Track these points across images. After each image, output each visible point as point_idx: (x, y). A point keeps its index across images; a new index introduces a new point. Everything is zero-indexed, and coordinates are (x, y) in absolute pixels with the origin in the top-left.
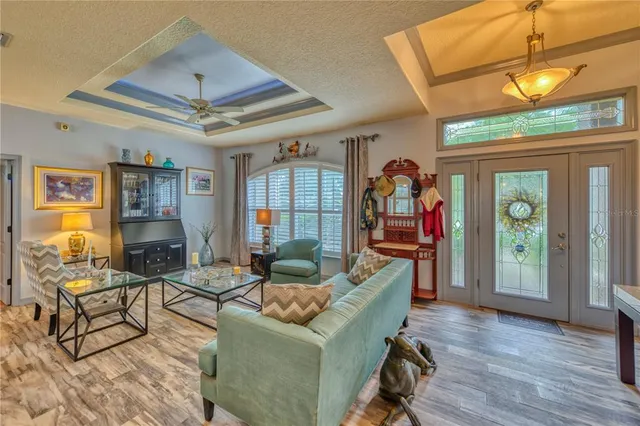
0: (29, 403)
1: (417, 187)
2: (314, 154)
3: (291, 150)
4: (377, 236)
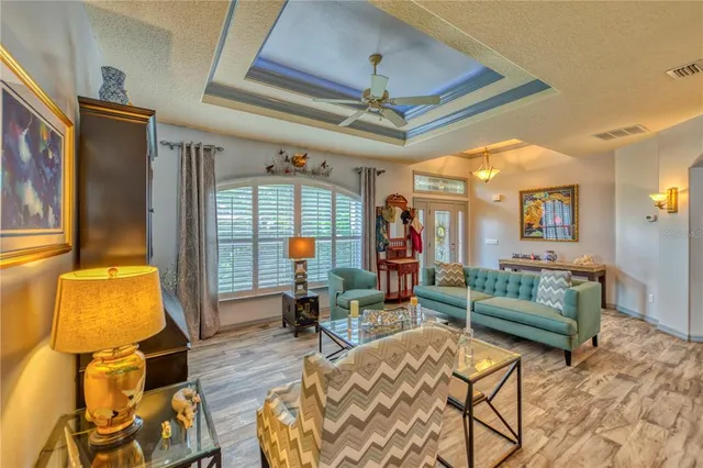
0: (607, 458)
1: (407, 216)
2: (327, 174)
3: (294, 163)
4: (383, 256)
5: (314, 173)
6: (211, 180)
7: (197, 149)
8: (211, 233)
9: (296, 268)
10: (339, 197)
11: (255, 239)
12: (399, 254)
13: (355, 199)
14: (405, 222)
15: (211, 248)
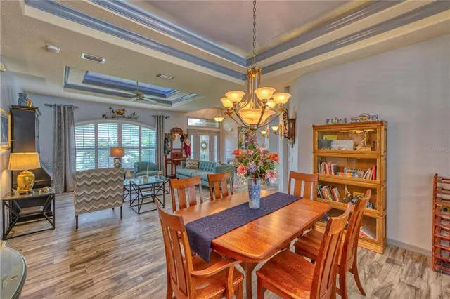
1: (183, 138)
2: (136, 118)
3: (118, 113)
4: (169, 157)
5: (129, 118)
6: (72, 122)
7: (64, 108)
8: (72, 146)
9: (115, 161)
10: (143, 130)
11: (96, 148)
12: (179, 155)
13: (153, 130)
14: (182, 141)
15: (72, 152)
